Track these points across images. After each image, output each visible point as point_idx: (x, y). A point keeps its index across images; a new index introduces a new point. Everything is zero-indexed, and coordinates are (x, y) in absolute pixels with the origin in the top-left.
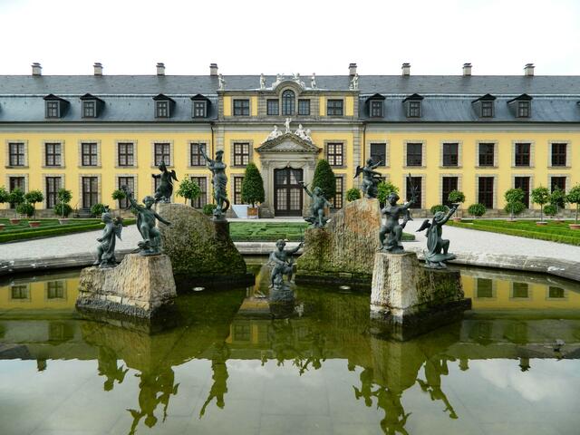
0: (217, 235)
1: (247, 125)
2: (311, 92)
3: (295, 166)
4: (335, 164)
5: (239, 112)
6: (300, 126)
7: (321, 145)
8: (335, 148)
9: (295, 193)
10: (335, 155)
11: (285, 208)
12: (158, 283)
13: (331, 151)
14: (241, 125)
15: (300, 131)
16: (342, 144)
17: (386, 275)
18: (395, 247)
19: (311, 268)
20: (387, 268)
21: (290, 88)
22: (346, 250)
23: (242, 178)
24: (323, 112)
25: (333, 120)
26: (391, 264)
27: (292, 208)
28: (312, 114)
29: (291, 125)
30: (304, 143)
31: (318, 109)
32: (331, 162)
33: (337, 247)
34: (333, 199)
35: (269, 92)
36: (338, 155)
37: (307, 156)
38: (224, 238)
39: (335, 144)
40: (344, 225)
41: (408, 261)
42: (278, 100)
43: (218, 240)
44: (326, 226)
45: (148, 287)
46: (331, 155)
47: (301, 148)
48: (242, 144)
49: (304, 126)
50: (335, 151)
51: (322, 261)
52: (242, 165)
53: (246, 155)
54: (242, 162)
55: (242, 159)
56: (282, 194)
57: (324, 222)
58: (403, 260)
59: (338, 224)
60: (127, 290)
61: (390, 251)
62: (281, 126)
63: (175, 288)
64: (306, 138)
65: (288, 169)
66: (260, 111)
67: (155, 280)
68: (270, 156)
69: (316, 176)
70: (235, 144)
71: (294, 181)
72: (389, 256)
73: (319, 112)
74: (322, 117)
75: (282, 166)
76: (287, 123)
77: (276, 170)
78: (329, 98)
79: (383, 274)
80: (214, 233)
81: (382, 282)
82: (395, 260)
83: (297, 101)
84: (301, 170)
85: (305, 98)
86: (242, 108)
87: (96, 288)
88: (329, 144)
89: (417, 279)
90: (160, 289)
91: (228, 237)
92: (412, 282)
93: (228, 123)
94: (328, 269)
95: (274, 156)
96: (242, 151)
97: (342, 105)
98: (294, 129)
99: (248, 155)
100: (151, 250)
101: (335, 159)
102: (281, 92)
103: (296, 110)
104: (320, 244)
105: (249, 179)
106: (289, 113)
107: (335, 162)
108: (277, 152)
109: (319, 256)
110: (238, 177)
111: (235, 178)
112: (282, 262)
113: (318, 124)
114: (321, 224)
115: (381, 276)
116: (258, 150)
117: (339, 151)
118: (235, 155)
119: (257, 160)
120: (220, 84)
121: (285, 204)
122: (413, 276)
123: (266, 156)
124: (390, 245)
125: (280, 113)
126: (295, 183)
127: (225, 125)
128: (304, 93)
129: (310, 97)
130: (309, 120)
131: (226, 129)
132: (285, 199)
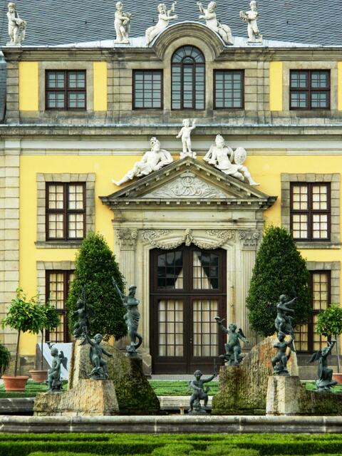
0: (132, 371)
1: (80, 137)
2: (247, 52)
3: (206, 241)
4: (310, 238)
5: (58, 100)
6: (219, 139)
7: (273, 188)
8: (310, 195)
9: (205, 314)
10: (310, 212)
11: (179, 352)
12: (108, 400)
13: (300, 201)
14: (67, 137)
15: (217, 152)
16: (328, 184)
17: (276, 391)
18: (282, 371)
19: (225, 406)
20: (276, 386)
21: (192, 41)
22: (261, 387)
23: (67, 273)
24: (278, 100)
25: (305, 122)
26: (279, 383)
27: (197, 352)
28: (248, 107)
29: (195, 135)
30: (229, 182)
31: (266, 95)
32: (300, 232)
33: (252, 384)
34: (305, 328)
35: (136, 53)
36: (320, 212)
37: (236, 215)
38: (138, 375)
39: (310, 185)
40: (258, 361)
41: (291, 381)
42: (161, 71)
43: (133, 377)
44: (242, 363)
45: (102, 402)
46: (300, 212)
47: (221, 195)
48: (66, 185)
49: (227, 137)
50: (310, 202)
51: (237, 398)
52: (66, 240)
53: (76, 212)
54: (66, 230)
55: (66, 223)
56: (172, 315)
57: (240, 359)
58: (286, 380)
59: (253, 361)
60: (83, 406)
61: (279, 373)
62: (168, 138)
63: (118, 405)
64: (233, 170)
65: (187, 249)
66: (113, 100)
67: (106, 397)
68: (140, 215)
69: (259, 269)
70: (48, 184)
71: (202, 283)
72: (277, 377)
73: (266, 102)
74: (273, 116)
75: (171, 241)
76: (185, 133)
77: (155, 253)
78: (294, 65)
79: (273, 391)
80: (130, 369)
81: (273, 397)
82: (281, 380)
83: (209, 75)
84: (220, 253)
85: (231, 65)
86: (67, 91)
87: (52, 407)
88: (293, 184)
89: (299, 395)
90: (109, 404)
91: (142, 374)
92: (295, 397)
93: (30, 131)
94: (244, 406)
95: (149, 215)
96: (66, 202)
97: (328, 80)
98: (201, 145)
99: (83, 212)
100: (102, 376)
101: (310, 223)
102: (170, 51)
103: (209, 97)
104: (236, 382)
105: (90, 277)
106: (188, 105)
107: (310, 230)
108: (159, 205)
109: (235, 393)
110: (57, 272)
111: (48, 272)
112: (199, 389)
113: (265, 132)
114: (236, 361)
115: (272, 393)
116: (109, 202)
117: (319, 202)
118: (49, 212)
119: (104, 226)
120: (12, 30)
121: (180, 341)
122: (296, 393)
123: (128, 215)
124: (278, 369)
125: (167, 105)
126: (206, 285)
127: (23, 137)
128: (229, 53)
129: (244, 65)
130: (240, 123)
131: (27, 144)
132: (180, 329)
